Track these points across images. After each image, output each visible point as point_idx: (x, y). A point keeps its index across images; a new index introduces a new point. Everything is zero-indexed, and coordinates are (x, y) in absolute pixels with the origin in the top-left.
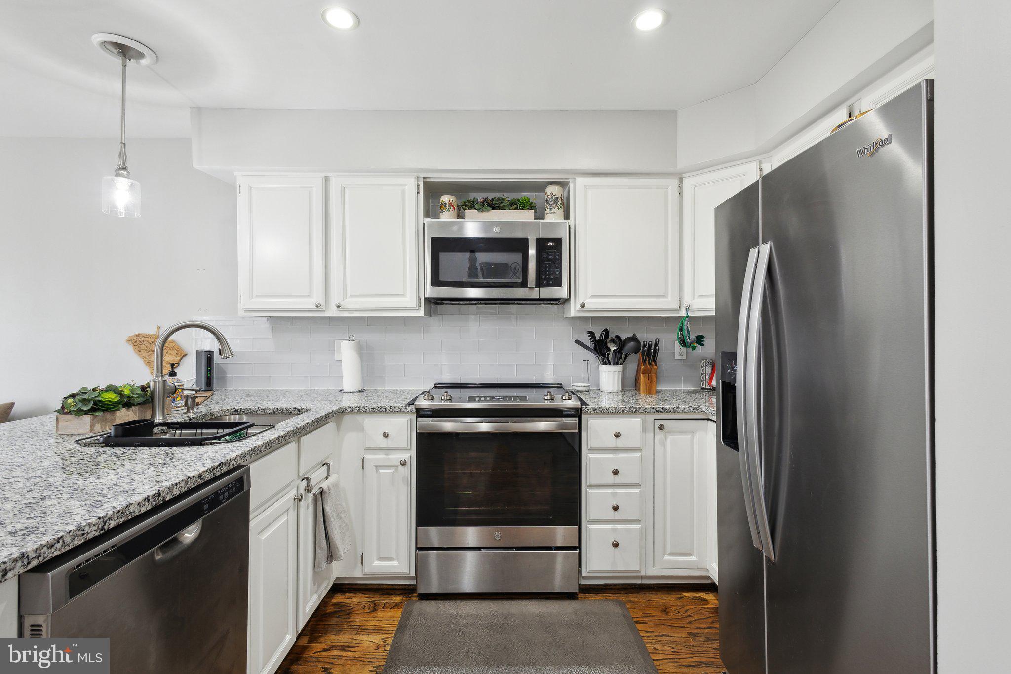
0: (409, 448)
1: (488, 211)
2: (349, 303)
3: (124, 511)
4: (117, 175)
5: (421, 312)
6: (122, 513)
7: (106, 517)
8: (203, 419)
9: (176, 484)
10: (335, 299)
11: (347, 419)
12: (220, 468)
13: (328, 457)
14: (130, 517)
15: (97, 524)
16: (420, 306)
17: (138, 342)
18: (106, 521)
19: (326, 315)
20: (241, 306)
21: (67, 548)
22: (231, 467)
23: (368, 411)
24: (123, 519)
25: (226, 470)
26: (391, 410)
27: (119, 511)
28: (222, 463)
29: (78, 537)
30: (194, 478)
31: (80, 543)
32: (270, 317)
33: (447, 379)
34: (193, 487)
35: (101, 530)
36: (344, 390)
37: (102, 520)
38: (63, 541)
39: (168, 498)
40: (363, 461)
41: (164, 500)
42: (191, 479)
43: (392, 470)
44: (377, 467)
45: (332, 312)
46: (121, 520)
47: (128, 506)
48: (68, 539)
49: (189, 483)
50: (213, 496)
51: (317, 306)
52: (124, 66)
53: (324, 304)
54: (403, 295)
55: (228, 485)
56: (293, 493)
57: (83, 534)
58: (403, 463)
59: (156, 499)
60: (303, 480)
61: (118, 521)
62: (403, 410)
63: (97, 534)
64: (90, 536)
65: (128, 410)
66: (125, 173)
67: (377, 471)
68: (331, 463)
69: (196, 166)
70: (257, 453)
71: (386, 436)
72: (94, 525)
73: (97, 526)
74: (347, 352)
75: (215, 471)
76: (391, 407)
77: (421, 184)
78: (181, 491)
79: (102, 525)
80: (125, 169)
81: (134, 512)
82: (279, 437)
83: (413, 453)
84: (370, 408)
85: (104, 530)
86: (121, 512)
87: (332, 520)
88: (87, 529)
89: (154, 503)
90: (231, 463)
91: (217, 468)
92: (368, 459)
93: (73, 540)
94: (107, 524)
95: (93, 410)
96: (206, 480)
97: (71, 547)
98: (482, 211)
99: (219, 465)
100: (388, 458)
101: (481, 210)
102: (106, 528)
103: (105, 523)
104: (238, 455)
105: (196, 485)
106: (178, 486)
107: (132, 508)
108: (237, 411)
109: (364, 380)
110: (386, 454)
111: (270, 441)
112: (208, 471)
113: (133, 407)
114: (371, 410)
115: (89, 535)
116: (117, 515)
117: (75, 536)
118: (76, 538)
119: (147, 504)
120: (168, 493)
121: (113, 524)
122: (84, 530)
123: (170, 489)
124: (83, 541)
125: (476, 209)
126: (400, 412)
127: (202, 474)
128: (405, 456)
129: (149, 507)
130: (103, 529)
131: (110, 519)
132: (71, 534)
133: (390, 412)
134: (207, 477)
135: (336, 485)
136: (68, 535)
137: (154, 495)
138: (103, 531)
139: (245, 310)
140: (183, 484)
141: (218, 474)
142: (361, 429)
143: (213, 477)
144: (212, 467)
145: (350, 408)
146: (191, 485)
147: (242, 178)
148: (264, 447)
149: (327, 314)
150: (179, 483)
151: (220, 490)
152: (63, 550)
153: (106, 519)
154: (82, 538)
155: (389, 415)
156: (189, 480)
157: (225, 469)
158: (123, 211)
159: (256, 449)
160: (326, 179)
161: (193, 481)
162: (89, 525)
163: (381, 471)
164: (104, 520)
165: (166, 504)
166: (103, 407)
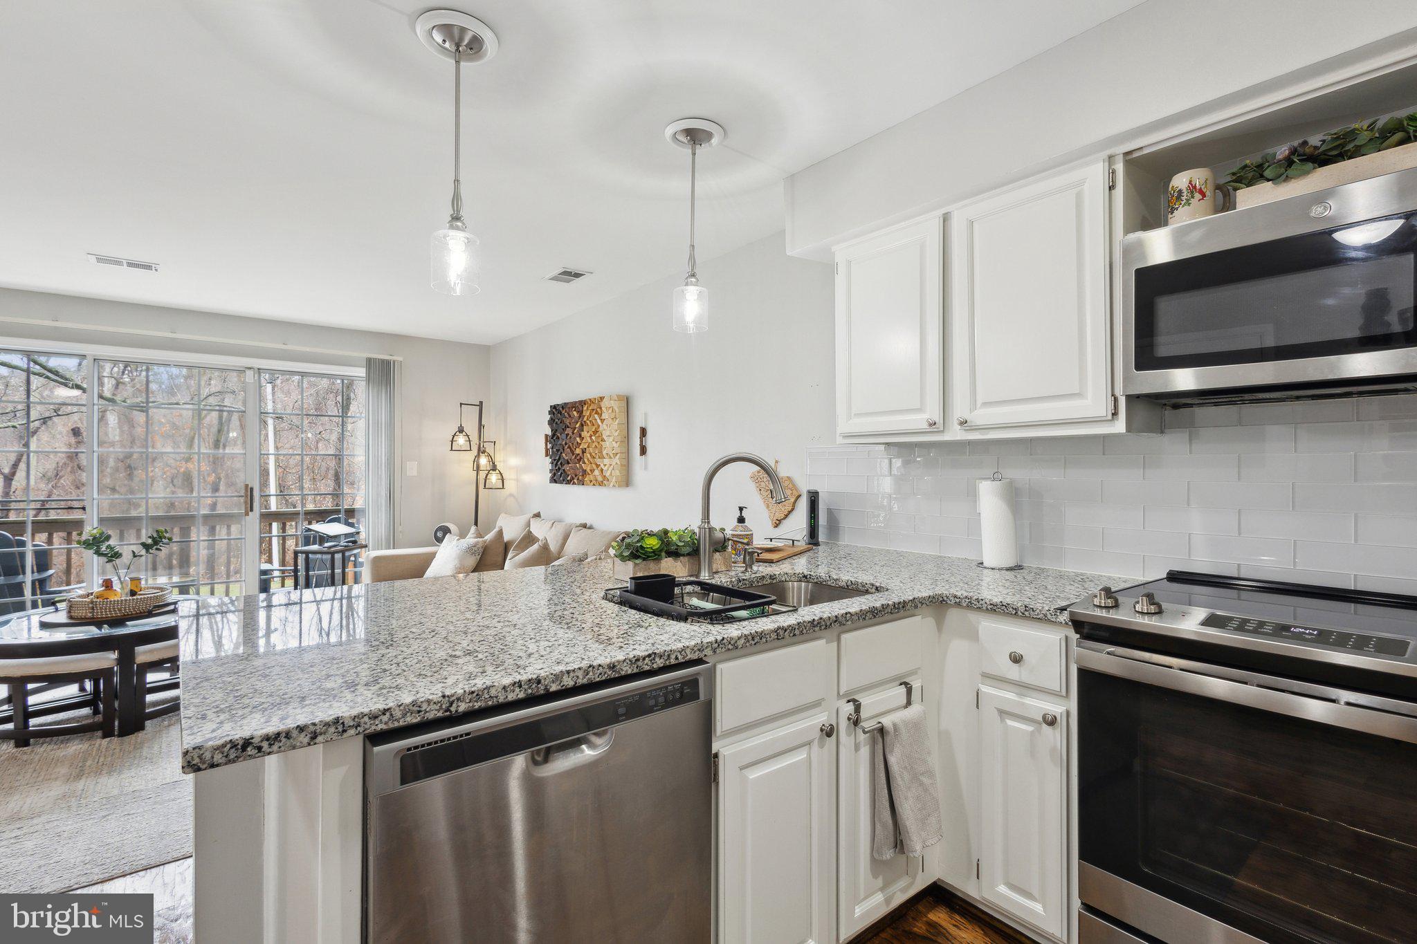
0: (1064, 693)
1: (1307, 173)
2: (981, 416)
3: (480, 693)
4: (687, 284)
5: (1120, 426)
6: (477, 695)
7: (452, 696)
8: (758, 582)
9: (568, 672)
10: (960, 409)
11: (953, 615)
12: (651, 661)
13: (913, 673)
14: (490, 703)
15: (439, 702)
16: (1115, 414)
17: (759, 479)
18: (453, 701)
19: (945, 439)
20: (839, 430)
21: (396, 724)
22: (673, 661)
23: (984, 608)
24: (479, 704)
25: (662, 665)
26: (1027, 613)
27: (473, 692)
28: (655, 653)
29: (412, 713)
30: (600, 668)
31: (415, 721)
32: (887, 443)
33: (1201, 564)
34: (598, 679)
35: (446, 711)
36: (985, 564)
37: (447, 699)
38: (391, 715)
39: (554, 688)
40: (978, 696)
41: (546, 689)
42: (594, 668)
43: (1030, 729)
44: (1003, 713)
45: (955, 434)
46: (476, 704)
47: (488, 688)
48: (398, 714)
49: (591, 674)
50: (637, 698)
51: (930, 425)
52: (694, 154)
53: (942, 422)
54: (1079, 395)
55: (666, 687)
56: (821, 718)
57: (419, 712)
58: (1052, 722)
59: (534, 686)
60: (849, 701)
61: (471, 704)
62: (1049, 616)
63: (440, 714)
64: (431, 716)
65: (675, 560)
66: (693, 280)
67: (1002, 720)
68: (916, 685)
69: (789, 253)
70: (730, 648)
71: (1016, 659)
72: (435, 703)
73: (439, 705)
74: (989, 500)
75: (640, 663)
76: (1026, 607)
77: (1120, 167)
78: (576, 683)
79: (447, 705)
80: (693, 275)
81: (496, 697)
82: (779, 628)
83: (1073, 705)
84: (988, 603)
85: (451, 712)
86: (475, 694)
87: (900, 782)
88: (424, 706)
89: (530, 691)
90: (673, 657)
91: (644, 659)
92: (985, 693)
93: (404, 715)
94: (454, 705)
95: (636, 557)
96: (623, 673)
97: (402, 723)
98: (1287, 179)
99: (649, 656)
100: (1023, 704)
101: (1284, 176)
102: (453, 709)
103: (451, 704)
104: (688, 647)
105: (604, 678)
106: (572, 674)
107: (493, 692)
108: (805, 577)
109: (1020, 549)
110: (1020, 695)
111: (756, 632)
112: (628, 661)
113: (681, 558)
114: (989, 607)
115: (428, 714)
116: (470, 697)
117: (408, 712)
118: (408, 714)
119: (517, 690)
120: (553, 682)
121: (463, 707)
122: (420, 707)
123: (557, 677)
124: (419, 719)
125: (1268, 180)
126: (1043, 619)
127: (616, 664)
128: (1056, 708)
129: (522, 695)
130: (448, 710)
131: (458, 699)
132: (401, 708)
133: (1024, 617)
134: (625, 669)
135: (916, 726)
136: (397, 708)
137: (530, 680)
138: (448, 713)
139: (844, 437)
140: (580, 674)
141: (647, 668)
142: (973, 636)
143: (635, 671)
144: (634, 657)
145: (955, 597)
146: (595, 677)
147: (841, 254)
148: (742, 641)
149: (947, 437)
150: (574, 671)
151: (651, 691)
152: (391, 726)
153: (453, 698)
154: (417, 715)
155: (1020, 621)
156: (591, 669)
157: (659, 663)
158: (692, 325)
159: (725, 641)
160: (946, 218)
161: (599, 671)
162: (429, 701)
163: (1010, 722)
164: (451, 700)
165: (549, 697)
166: (644, 554)
